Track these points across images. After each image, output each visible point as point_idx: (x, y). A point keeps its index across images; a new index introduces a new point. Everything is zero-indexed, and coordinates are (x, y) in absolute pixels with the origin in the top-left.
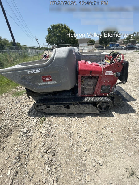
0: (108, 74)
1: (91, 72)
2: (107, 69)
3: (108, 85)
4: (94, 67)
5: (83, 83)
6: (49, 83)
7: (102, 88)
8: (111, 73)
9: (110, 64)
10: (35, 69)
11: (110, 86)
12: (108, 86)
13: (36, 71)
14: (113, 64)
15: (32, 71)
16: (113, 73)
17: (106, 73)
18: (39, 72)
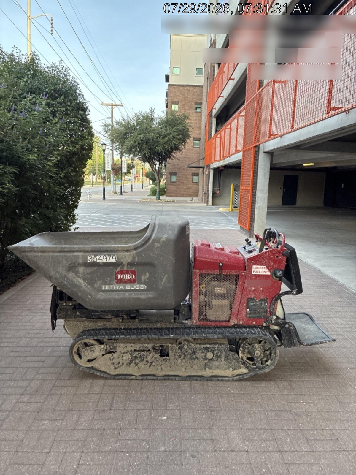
0: (257, 272)
1: (221, 264)
2: (256, 260)
3: (262, 297)
4: (226, 255)
5: (204, 291)
6: (129, 287)
7: (248, 304)
8: (264, 270)
9: (261, 250)
10: (106, 253)
11: (267, 302)
12: (262, 300)
13: (108, 257)
14: (266, 252)
15: (98, 257)
16: (267, 270)
17: (253, 270)
18: (114, 261)
